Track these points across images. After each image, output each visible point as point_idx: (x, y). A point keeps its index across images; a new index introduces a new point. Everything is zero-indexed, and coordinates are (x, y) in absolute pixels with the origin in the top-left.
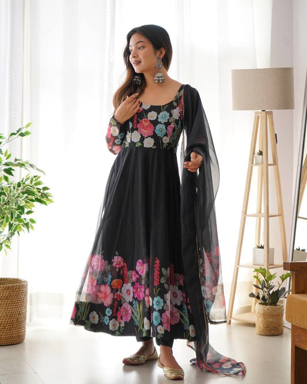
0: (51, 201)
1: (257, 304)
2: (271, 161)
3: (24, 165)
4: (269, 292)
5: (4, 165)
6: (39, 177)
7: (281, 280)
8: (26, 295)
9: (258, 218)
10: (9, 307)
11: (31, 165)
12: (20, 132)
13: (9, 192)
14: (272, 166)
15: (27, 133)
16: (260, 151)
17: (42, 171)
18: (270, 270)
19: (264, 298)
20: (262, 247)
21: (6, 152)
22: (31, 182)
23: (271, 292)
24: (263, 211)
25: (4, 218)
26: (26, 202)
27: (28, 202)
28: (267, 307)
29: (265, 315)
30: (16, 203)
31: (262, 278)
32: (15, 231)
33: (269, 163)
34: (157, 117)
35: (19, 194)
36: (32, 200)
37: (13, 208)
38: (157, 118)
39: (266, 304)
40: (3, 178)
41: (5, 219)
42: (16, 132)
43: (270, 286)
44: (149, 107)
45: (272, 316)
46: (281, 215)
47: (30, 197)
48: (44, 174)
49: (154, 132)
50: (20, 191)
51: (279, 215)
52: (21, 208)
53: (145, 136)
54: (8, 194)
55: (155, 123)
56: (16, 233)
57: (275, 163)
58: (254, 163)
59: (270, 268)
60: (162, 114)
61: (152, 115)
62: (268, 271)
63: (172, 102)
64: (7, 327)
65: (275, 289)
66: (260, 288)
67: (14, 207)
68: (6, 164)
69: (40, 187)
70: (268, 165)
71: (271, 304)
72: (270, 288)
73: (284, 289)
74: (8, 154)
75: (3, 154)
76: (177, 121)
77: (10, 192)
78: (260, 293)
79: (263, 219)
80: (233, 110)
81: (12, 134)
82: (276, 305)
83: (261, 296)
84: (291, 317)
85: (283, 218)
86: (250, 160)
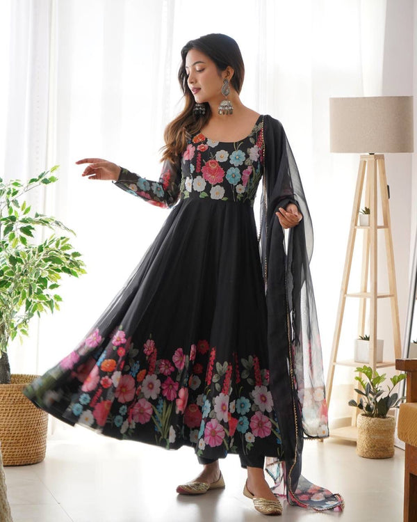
0: (83, 272)
1: (360, 415)
2: (380, 222)
3: (48, 222)
4: (375, 399)
5: (21, 221)
6: (68, 239)
7: (392, 384)
9: (363, 299)
10: (25, 414)
11: (57, 223)
12: (43, 178)
13: (26, 259)
14: (383, 229)
15: (53, 179)
16: (366, 208)
17: (72, 231)
19: (368, 408)
20: (367, 339)
21: (24, 204)
22: (57, 245)
23: (378, 400)
24: (369, 290)
25: (19, 293)
26: (50, 272)
27: (53, 273)
28: (373, 419)
29: (370, 430)
30: (37, 274)
31: (366, 380)
32: (34, 311)
33: (378, 224)
34: (229, 157)
35: (40, 261)
36: (58, 270)
37: (32, 281)
38: (229, 159)
39: (372, 416)
40: (19, 239)
41: (21, 295)
42: (37, 178)
43: (377, 391)
44: (217, 144)
45: (379, 432)
46: (393, 295)
47: (55, 265)
48: (75, 234)
49: (224, 178)
50: (41, 257)
51: (390, 296)
52: (43, 281)
53: (213, 184)
54: (26, 261)
55: (226, 166)
56: (35, 313)
57: (386, 225)
58: (358, 224)
59: (378, 367)
60: (235, 154)
61: (222, 156)
62: (375, 370)
63: (248, 138)
64: (21, 441)
65: (384, 396)
66: (364, 394)
67: (33, 279)
68: (24, 221)
70: (377, 227)
71: (378, 416)
72: (377, 393)
73: (396, 396)
74: (27, 207)
75: (19, 207)
76: (255, 164)
77: (28, 259)
78: (364, 401)
79: (368, 301)
80: (331, 152)
81: (33, 180)
82: (385, 418)
83: (365, 405)
84: (406, 434)
85: (396, 300)
86: (352, 221)
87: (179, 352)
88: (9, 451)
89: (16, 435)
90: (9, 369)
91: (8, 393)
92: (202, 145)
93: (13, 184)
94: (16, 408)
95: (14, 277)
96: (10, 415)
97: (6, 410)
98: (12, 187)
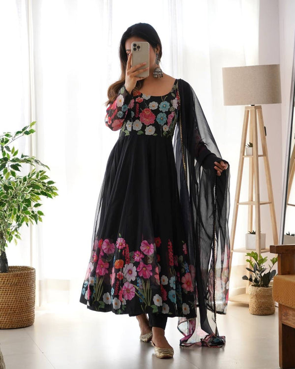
0: (56, 194)
1: (250, 286)
2: (260, 152)
3: (30, 161)
4: (261, 274)
5: (11, 161)
6: (45, 172)
7: (270, 264)
8: (34, 282)
9: (250, 206)
10: (19, 293)
11: (36, 161)
12: (25, 131)
13: (15, 186)
14: (262, 157)
15: (32, 131)
16: (250, 143)
17: (47, 166)
18: (262, 254)
19: (256, 280)
20: (254, 233)
21: (13, 149)
22: (37, 176)
23: (263, 275)
24: (254, 200)
25: (12, 210)
26: (32, 195)
27: (34, 195)
28: (259, 288)
29: (257, 296)
30: (22, 197)
31: (254, 262)
32: (22, 222)
33: (259, 154)
34: (158, 106)
35: (25, 187)
36: (38, 194)
37: (19, 201)
39: (259, 286)
40: (10, 173)
41: (13, 212)
42: (21, 130)
43: (262, 269)
44: (149, 97)
45: (264, 297)
46: (271, 202)
47: (36, 190)
48: (49, 168)
49: (155, 120)
50: (25, 185)
51: (269, 203)
52: (28, 202)
53: (147, 125)
54: (15, 188)
56: (24, 223)
57: (265, 154)
58: (245, 154)
59: (262, 252)
61: (153, 105)
62: (260, 255)
63: (170, 93)
64: (17, 311)
65: (266, 272)
66: (252, 271)
68: (13, 161)
69: (46, 181)
70: (258, 156)
71: (263, 286)
72: (262, 270)
73: (274, 271)
74: (15, 150)
75: (10, 151)
76: (176, 110)
77: (17, 186)
78: (253, 276)
79: (254, 207)
80: (224, 105)
81: (18, 133)
82: (268, 287)
83: (253, 279)
84: (278, 297)
85: (273, 206)
86: (241, 152)
87: (144, 243)
88: (9, 318)
89: (13, 307)
90: (7, 263)
91: (7, 279)
92: (139, 98)
93: (5, 135)
94: (13, 289)
95: (8, 199)
96: (8, 294)
97: (6, 290)
98: (5, 137)
